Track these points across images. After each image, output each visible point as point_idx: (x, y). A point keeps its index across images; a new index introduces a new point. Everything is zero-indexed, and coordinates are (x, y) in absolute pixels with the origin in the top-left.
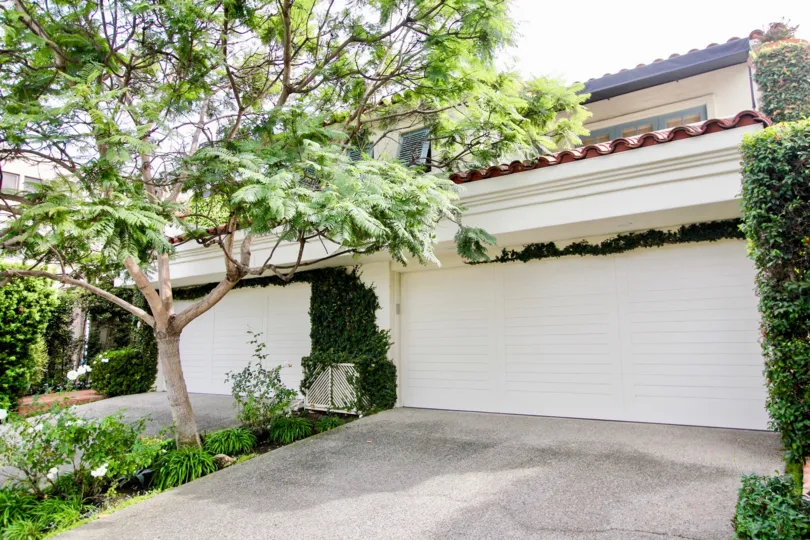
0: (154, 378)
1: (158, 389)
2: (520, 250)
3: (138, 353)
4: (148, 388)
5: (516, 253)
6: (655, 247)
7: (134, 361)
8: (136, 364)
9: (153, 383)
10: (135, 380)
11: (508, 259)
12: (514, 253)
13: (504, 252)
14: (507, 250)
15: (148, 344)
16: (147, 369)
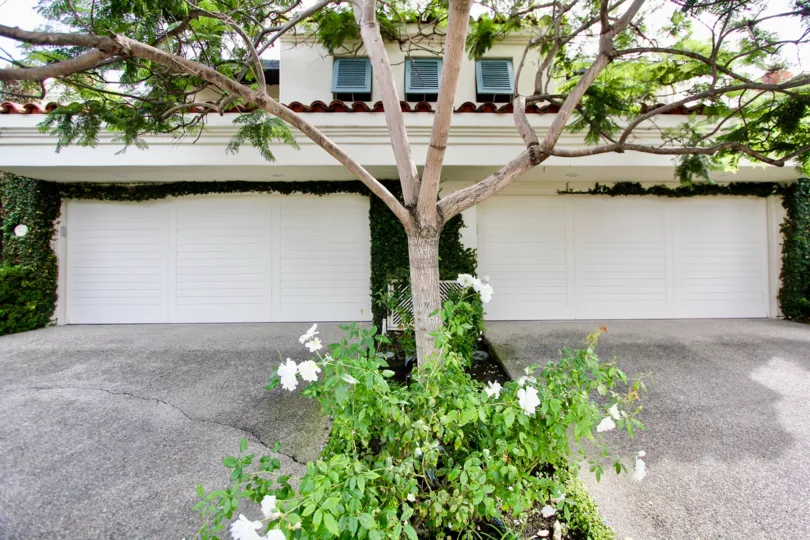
0: (54, 307)
1: (59, 323)
2: (611, 186)
3: (29, 272)
4: (47, 321)
5: (608, 188)
6: (710, 196)
7: (25, 283)
8: (28, 288)
9: (51, 313)
10: (29, 311)
11: (600, 192)
12: (605, 188)
13: (597, 185)
14: (600, 184)
15: (43, 259)
16: (45, 295)
